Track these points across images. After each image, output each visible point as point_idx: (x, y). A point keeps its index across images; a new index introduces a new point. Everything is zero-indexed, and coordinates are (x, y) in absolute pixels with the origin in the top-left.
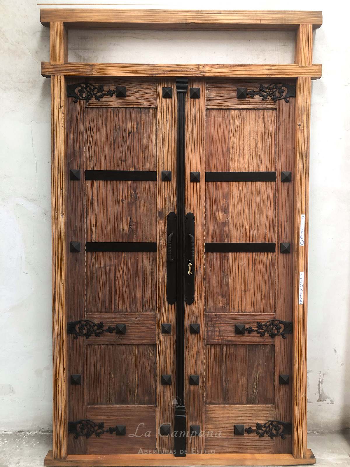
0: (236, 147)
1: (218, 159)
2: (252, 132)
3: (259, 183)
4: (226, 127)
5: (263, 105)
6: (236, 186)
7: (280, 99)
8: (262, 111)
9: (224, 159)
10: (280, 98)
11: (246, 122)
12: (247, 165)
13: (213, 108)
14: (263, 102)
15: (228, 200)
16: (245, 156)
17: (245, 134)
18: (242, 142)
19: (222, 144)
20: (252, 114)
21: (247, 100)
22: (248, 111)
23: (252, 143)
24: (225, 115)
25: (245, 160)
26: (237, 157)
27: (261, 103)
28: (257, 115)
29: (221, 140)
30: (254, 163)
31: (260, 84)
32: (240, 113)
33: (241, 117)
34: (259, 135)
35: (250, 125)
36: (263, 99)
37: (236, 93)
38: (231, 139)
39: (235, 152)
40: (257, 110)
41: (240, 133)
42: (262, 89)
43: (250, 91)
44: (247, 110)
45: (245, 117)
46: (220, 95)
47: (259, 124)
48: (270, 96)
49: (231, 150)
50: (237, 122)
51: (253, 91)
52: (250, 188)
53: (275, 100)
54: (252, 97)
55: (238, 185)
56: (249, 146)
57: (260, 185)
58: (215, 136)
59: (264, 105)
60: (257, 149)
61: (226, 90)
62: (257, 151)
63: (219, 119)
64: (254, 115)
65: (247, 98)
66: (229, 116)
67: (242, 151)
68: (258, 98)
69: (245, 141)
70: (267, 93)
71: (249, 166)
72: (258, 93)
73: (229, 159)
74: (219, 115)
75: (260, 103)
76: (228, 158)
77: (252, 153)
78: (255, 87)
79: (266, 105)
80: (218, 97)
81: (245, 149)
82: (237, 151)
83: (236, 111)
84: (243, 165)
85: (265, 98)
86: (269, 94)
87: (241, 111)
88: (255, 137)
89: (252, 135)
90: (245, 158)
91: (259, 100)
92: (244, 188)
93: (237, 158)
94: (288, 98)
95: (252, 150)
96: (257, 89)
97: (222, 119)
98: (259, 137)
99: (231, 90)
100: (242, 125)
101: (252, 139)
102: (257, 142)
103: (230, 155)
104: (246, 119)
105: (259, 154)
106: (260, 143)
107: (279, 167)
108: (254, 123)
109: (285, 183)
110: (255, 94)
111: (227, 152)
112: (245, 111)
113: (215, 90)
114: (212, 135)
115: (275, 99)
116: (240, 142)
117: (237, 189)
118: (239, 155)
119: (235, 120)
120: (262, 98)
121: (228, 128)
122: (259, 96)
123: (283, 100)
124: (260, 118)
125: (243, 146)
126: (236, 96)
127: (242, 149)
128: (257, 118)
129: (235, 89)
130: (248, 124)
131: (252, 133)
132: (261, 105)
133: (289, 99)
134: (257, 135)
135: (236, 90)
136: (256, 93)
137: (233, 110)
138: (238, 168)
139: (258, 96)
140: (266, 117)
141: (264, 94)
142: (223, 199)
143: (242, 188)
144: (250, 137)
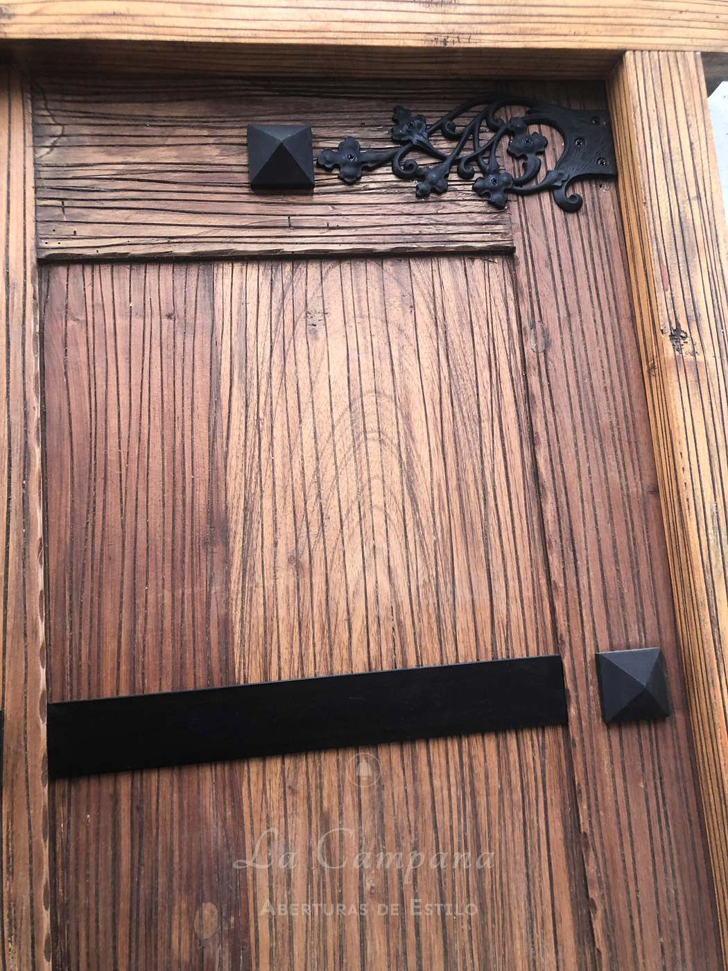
0: (267, 503)
1: (140, 601)
2: (369, 400)
3: (453, 746)
4: (188, 372)
5: (425, 230)
6: (288, 790)
7: (524, 194)
8: (421, 270)
9: (188, 591)
10: (525, 187)
11: (321, 335)
12: (358, 624)
13: (92, 252)
14: (419, 208)
15: (237, 906)
16: (337, 565)
17: (323, 417)
18: (309, 472)
19: (168, 494)
20: (363, 287)
21: (316, 199)
22: (334, 272)
23: (375, 469)
24: (180, 300)
25: (338, 594)
26: (281, 574)
27: (411, 220)
28: (394, 290)
29: (155, 465)
30: (407, 608)
31: (394, 105)
32: (278, 285)
33: (288, 308)
34: (417, 414)
35: (353, 355)
36: (422, 196)
37: (244, 160)
38: (232, 452)
39: (268, 542)
40: (388, 265)
41: (293, 413)
42: (410, 133)
43: (335, 144)
44: (326, 266)
45: (315, 305)
46: (132, 172)
47: (410, 350)
48: (466, 177)
49: (232, 525)
50: (264, 342)
51: (350, 145)
52: (397, 788)
53: (495, 197)
54: (350, 181)
55: (302, 780)
56: (360, 491)
57: (465, 759)
58: (113, 441)
59: (433, 230)
60: (416, 511)
61: (170, 141)
62: (418, 524)
63: (137, 322)
64: (375, 294)
65: (315, 190)
66: (203, 303)
67: (314, 529)
68: (389, 189)
69: (327, 460)
70: (442, 158)
71: (373, 628)
72: (385, 155)
73: (228, 589)
74: (137, 298)
75: (403, 219)
76: (216, 588)
77: (380, 541)
78: (363, 125)
79: (443, 229)
80: (121, 185)
81: (333, 514)
82: (276, 530)
83: (252, 271)
84: (328, 629)
85: (431, 190)
86: (456, 161)
87: (288, 267)
88: (391, 431)
89: (372, 423)
90: (335, 576)
91: (395, 198)
92: (348, 799)
93: (285, 579)
94: (572, 182)
95: (379, 518)
96: (380, 135)
97: (156, 319)
98: (419, 431)
99: (211, 140)
100: (302, 357)
101: (373, 446)
102: (410, 464)
103: (227, 561)
104: (320, 316)
105: (429, 540)
106: (427, 470)
107: (575, 621)
108: (380, 342)
109: (630, 734)
110: (369, 167)
111: (209, 542)
112: (313, 270)
113: (97, 141)
114: (92, 436)
115: (494, 190)
116: (297, 471)
117: (302, 808)
118: (295, 561)
119: (251, 331)
120: (414, 184)
121: (202, 381)
122: (392, 178)
123: (546, 197)
124: (413, 307)
125: (319, 495)
126: (244, 179)
127: (314, 518)
128: (395, 314)
129: (237, 133)
130: (338, 354)
131: (370, 408)
132: (407, 229)
133: (578, 190)
134: (407, 417)
135: (245, 140)
136: (372, 156)
137: (228, 267)
138: (296, 650)
139: (385, 175)
140: (451, 305)
141: (424, 162)
142: (199, 902)
143: (335, 800)
144: (359, 436)
